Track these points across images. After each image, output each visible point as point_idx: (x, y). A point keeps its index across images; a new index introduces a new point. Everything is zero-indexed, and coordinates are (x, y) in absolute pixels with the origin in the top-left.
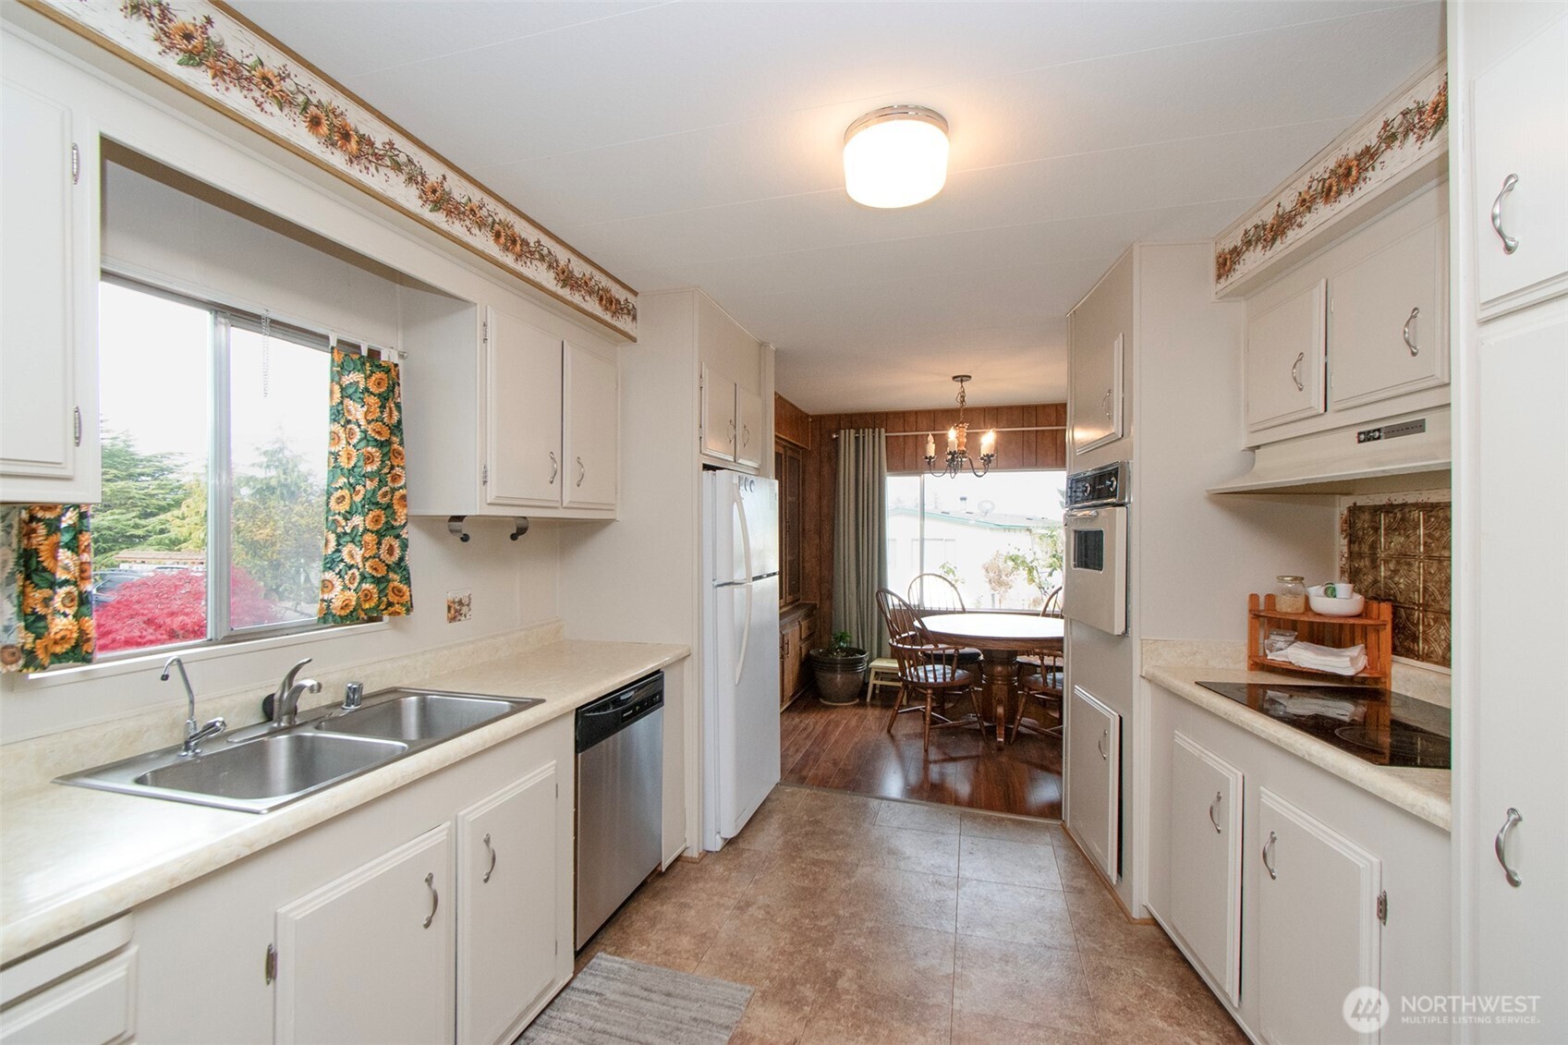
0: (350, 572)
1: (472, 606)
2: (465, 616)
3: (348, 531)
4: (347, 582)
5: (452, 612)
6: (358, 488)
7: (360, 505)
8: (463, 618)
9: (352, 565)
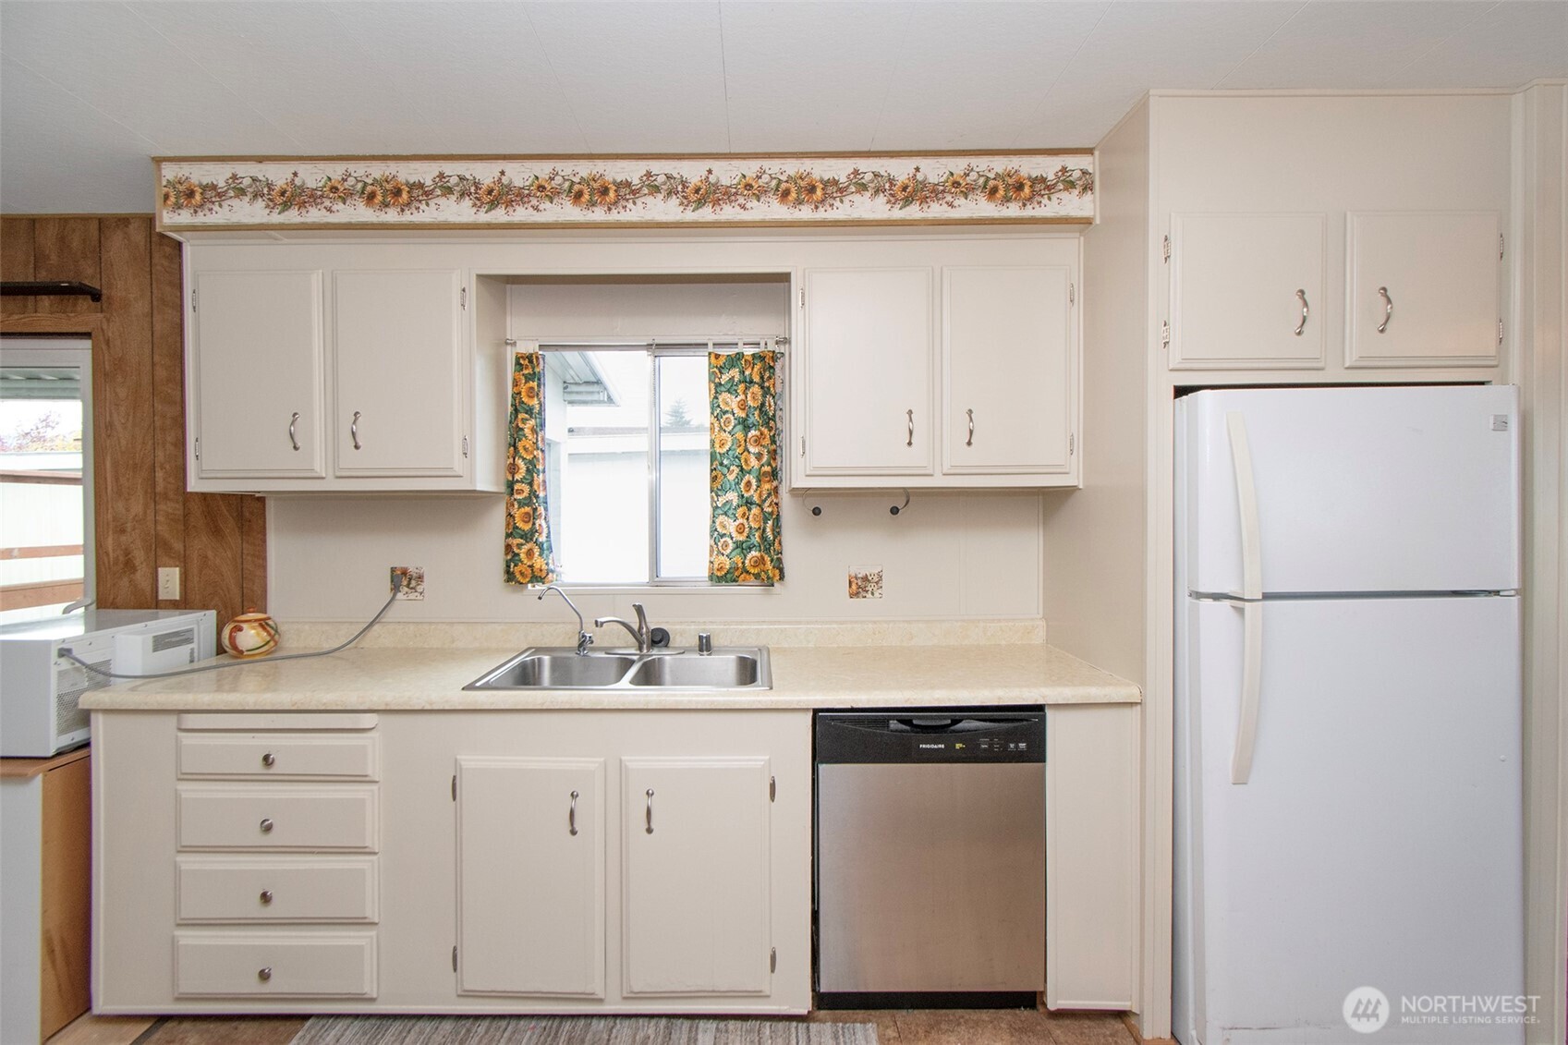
0: (722, 540)
1: (883, 583)
2: (873, 594)
3: (720, 506)
4: (720, 548)
5: (854, 587)
6: (732, 468)
7: (733, 483)
8: (869, 595)
9: (725, 534)
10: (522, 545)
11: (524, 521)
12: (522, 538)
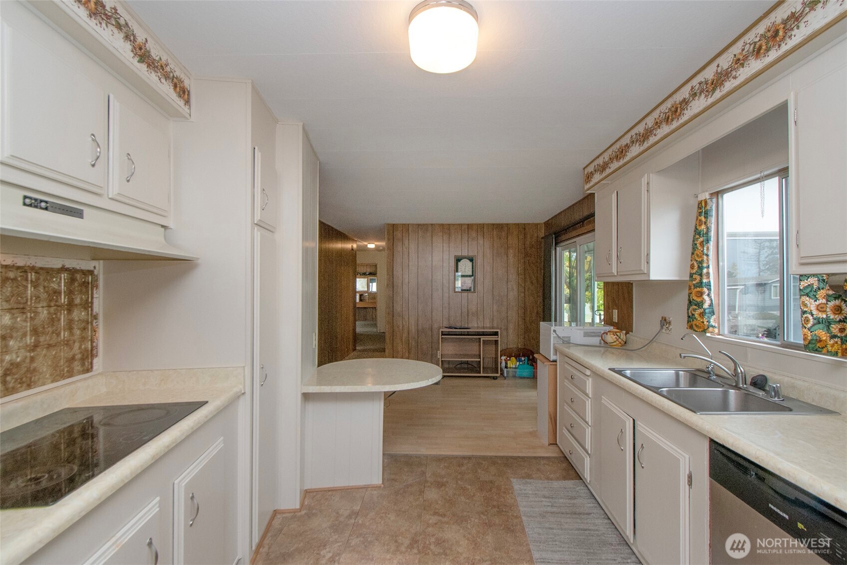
10: (696, 309)
11: (696, 296)
12: (696, 305)
